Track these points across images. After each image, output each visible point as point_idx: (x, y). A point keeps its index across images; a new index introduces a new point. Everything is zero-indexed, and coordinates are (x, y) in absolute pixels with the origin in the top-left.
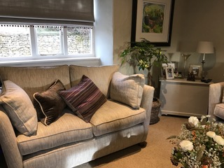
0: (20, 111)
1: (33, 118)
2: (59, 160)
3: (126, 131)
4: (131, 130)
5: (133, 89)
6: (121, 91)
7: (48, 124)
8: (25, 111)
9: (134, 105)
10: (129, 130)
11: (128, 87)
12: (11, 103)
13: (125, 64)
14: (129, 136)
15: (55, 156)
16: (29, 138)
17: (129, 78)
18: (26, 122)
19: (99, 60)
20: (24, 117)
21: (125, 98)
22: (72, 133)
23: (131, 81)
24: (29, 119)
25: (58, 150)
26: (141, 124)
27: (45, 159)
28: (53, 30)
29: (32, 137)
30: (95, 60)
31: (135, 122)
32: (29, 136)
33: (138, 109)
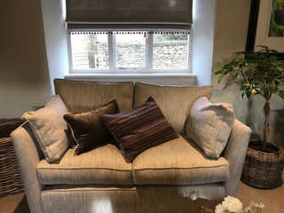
0: (42, 132)
1: (57, 143)
2: (83, 202)
3: (188, 189)
4: (200, 189)
5: (211, 125)
6: (197, 126)
7: (78, 154)
8: (49, 133)
9: (207, 151)
10: (196, 189)
11: (205, 121)
12: (33, 120)
13: (233, 87)
14: (194, 198)
15: (78, 195)
16: (49, 166)
17: (210, 108)
18: (48, 145)
19: (196, 77)
20: (47, 139)
21: (198, 137)
22: (102, 172)
23: (212, 112)
24: (52, 143)
25: (84, 189)
26: (221, 183)
27: (66, 196)
28: (176, 39)
29: (54, 166)
30: (189, 77)
31: (206, 179)
32: (51, 163)
33: (217, 159)
